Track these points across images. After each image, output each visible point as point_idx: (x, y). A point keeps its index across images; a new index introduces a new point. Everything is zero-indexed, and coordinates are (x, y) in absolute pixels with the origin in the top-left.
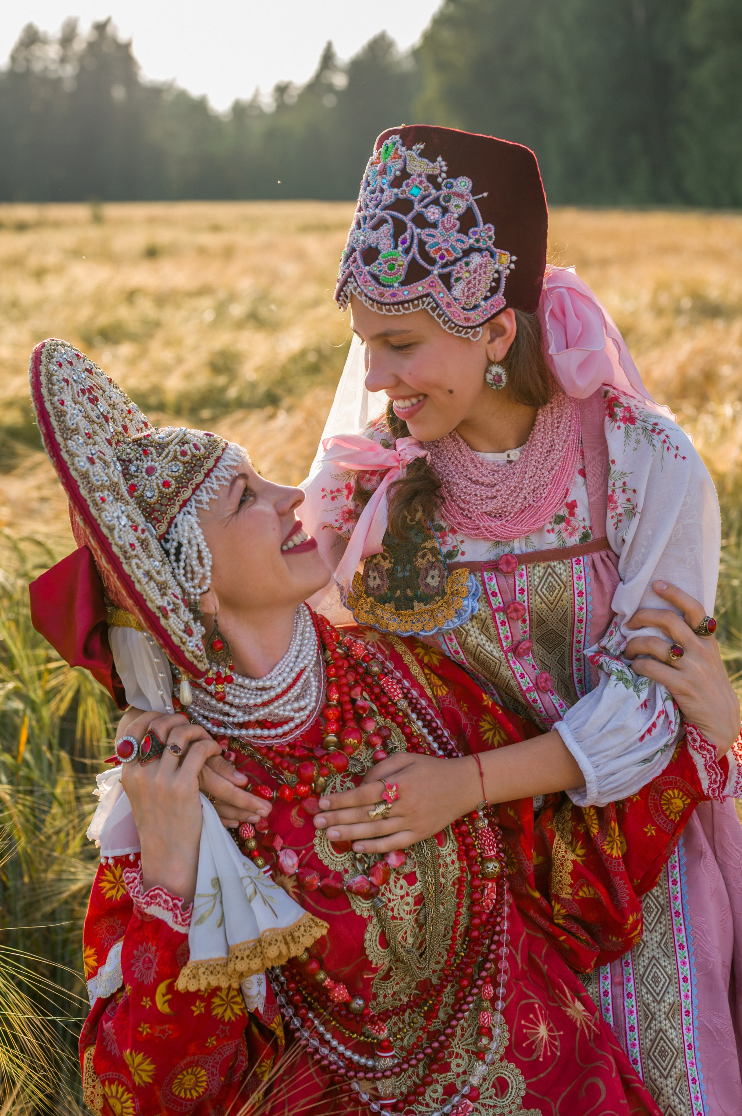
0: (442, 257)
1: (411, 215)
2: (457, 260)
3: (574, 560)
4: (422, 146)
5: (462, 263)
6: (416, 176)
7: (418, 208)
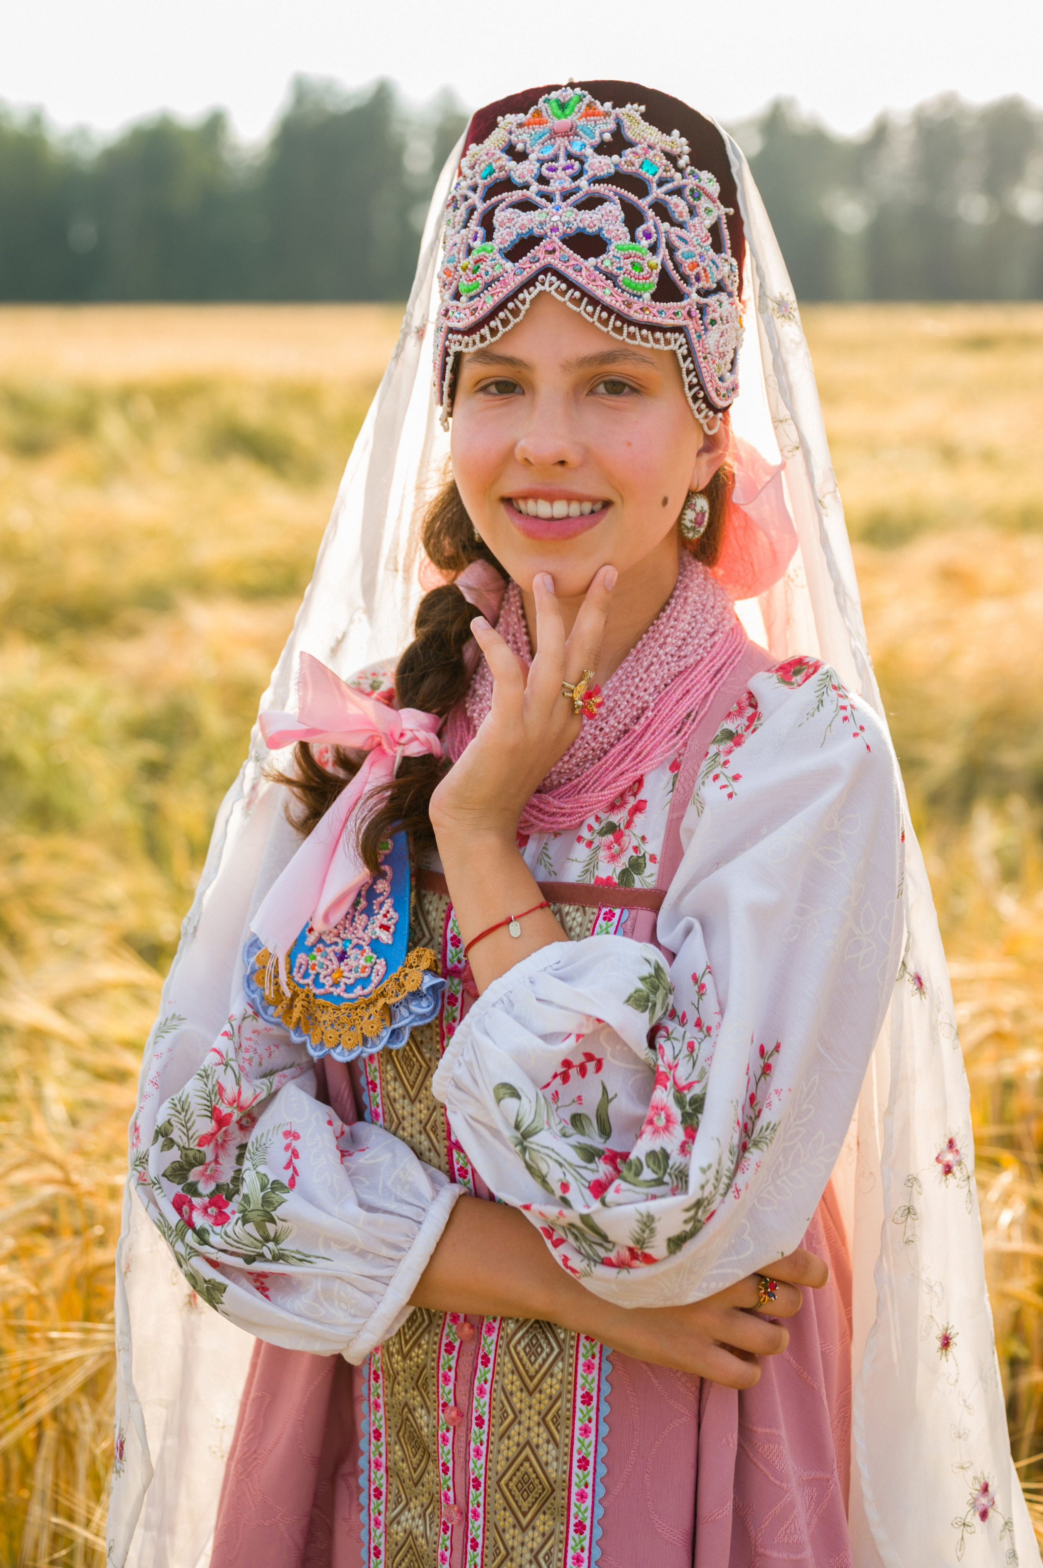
0: (698, 279)
1: (649, 199)
2: (710, 292)
3: (604, 910)
4: (642, 109)
5: (714, 298)
6: (645, 145)
7: (657, 193)
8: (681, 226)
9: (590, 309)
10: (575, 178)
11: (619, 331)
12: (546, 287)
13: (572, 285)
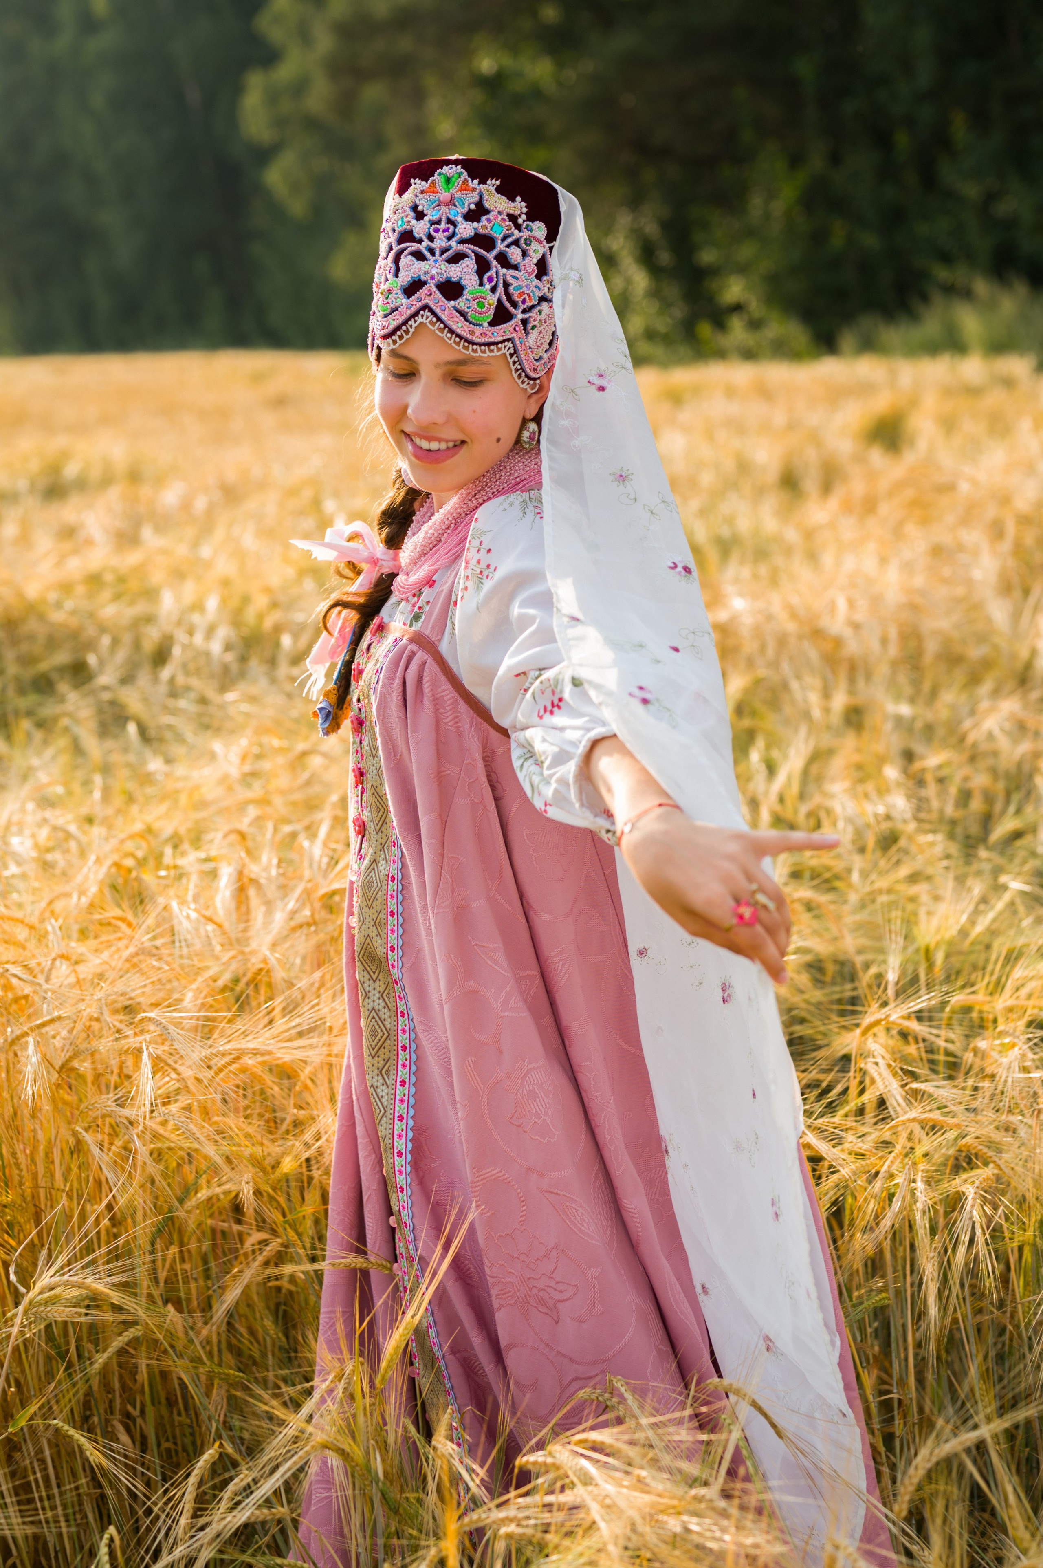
0: (524, 302)
1: (495, 252)
2: (533, 307)
4: (498, 182)
5: (536, 310)
6: (496, 213)
7: (500, 246)
8: (516, 267)
9: (449, 335)
10: (449, 238)
11: (466, 348)
12: (424, 320)
13: (439, 319)
